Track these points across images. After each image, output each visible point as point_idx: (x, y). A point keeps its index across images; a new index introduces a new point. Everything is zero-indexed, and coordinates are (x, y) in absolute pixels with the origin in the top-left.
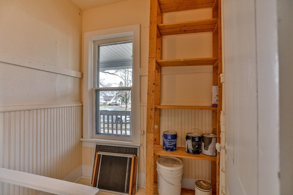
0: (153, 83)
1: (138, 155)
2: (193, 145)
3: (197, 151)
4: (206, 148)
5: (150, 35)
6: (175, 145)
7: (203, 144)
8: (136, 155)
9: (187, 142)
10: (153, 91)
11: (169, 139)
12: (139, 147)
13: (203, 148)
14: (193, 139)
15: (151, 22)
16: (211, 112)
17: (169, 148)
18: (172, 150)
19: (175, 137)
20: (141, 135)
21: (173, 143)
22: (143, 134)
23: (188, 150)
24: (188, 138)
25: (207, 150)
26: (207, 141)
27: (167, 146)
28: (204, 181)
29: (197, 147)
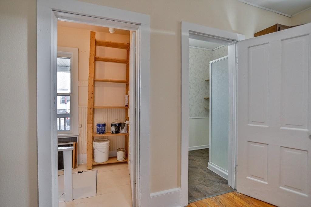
0: (91, 93)
1: (77, 142)
2: (115, 129)
3: (117, 132)
4: (122, 129)
5: (90, 62)
6: (105, 130)
7: (121, 127)
8: (76, 142)
9: (112, 127)
10: (92, 98)
11: (101, 127)
12: (78, 136)
13: (121, 130)
14: (115, 125)
15: (90, 54)
16: (125, 109)
17: (101, 132)
18: (103, 133)
19: (104, 125)
20: (79, 127)
21: (104, 129)
22: (81, 126)
23: (113, 132)
24: (112, 125)
25: (123, 130)
26: (122, 125)
27: (100, 131)
28: (121, 149)
29: (117, 129)
